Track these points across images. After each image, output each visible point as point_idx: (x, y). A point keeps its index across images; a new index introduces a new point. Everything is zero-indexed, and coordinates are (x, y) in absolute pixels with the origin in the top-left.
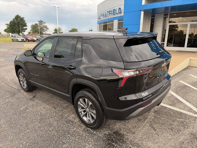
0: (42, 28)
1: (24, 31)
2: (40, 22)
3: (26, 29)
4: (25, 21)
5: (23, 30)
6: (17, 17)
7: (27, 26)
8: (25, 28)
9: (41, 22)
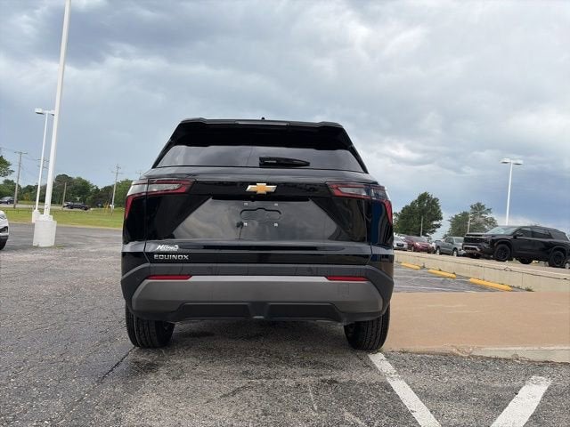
0: (478, 224)
1: (432, 232)
2: (476, 208)
3: (438, 226)
4: (438, 207)
5: (430, 228)
6: (423, 197)
7: (441, 219)
8: (435, 223)
9: (478, 208)
